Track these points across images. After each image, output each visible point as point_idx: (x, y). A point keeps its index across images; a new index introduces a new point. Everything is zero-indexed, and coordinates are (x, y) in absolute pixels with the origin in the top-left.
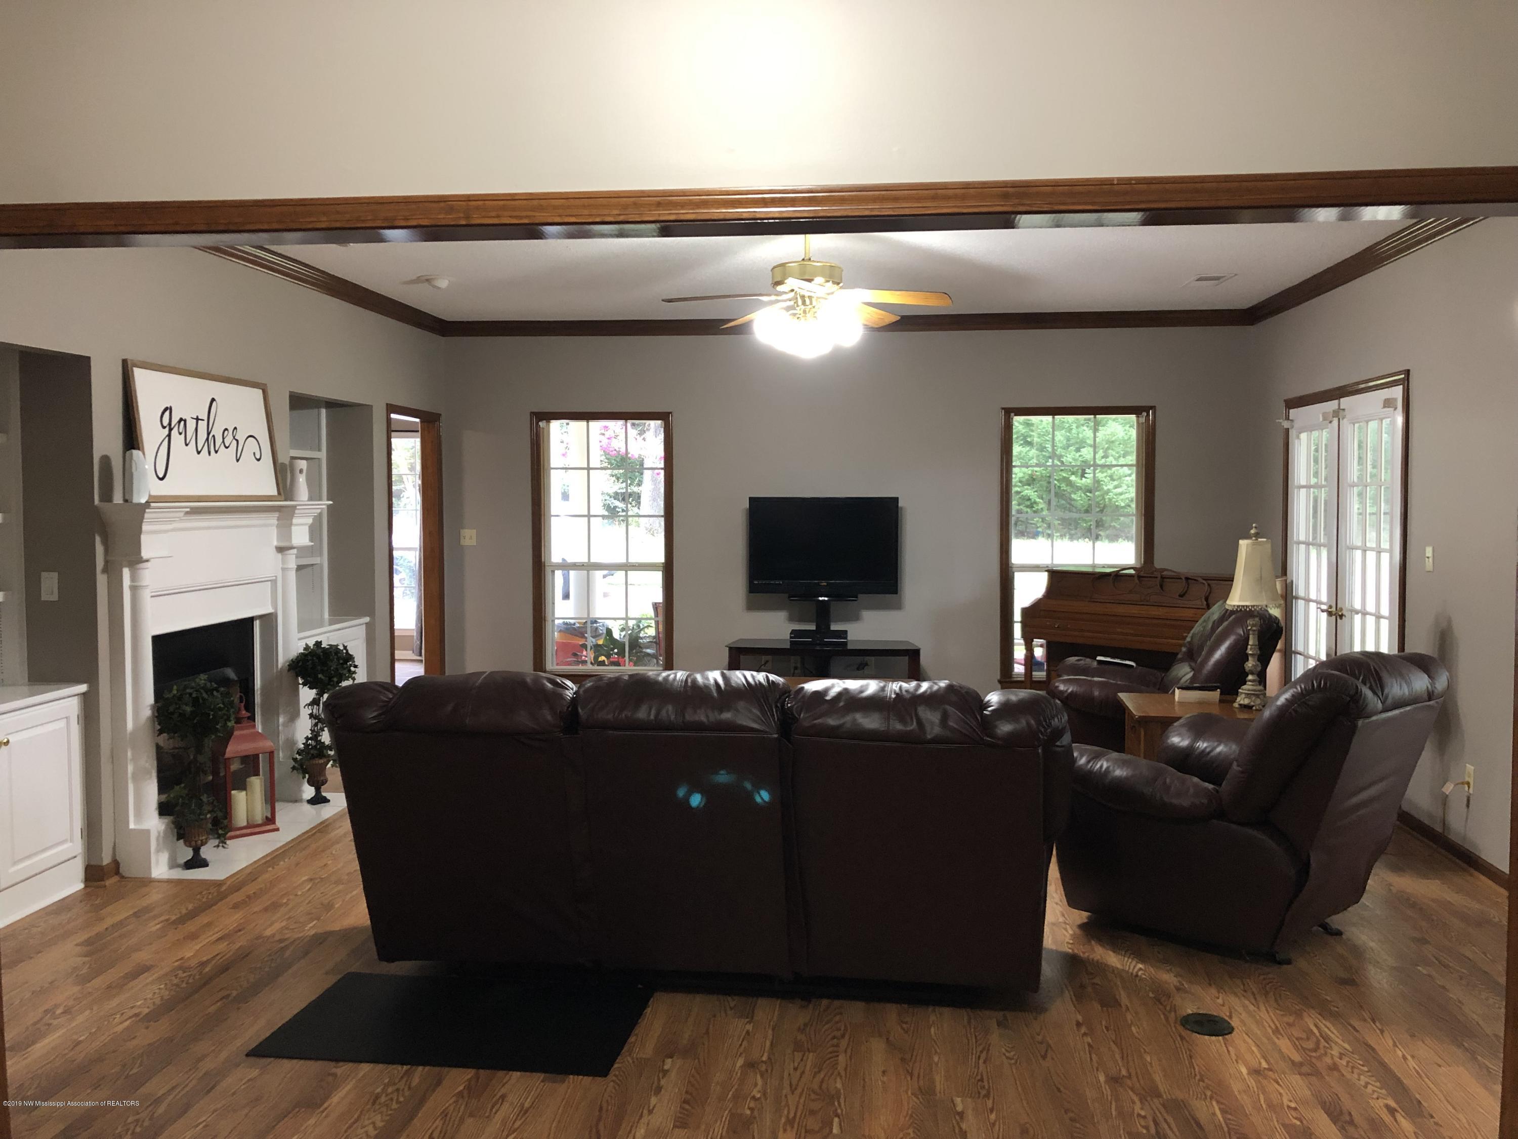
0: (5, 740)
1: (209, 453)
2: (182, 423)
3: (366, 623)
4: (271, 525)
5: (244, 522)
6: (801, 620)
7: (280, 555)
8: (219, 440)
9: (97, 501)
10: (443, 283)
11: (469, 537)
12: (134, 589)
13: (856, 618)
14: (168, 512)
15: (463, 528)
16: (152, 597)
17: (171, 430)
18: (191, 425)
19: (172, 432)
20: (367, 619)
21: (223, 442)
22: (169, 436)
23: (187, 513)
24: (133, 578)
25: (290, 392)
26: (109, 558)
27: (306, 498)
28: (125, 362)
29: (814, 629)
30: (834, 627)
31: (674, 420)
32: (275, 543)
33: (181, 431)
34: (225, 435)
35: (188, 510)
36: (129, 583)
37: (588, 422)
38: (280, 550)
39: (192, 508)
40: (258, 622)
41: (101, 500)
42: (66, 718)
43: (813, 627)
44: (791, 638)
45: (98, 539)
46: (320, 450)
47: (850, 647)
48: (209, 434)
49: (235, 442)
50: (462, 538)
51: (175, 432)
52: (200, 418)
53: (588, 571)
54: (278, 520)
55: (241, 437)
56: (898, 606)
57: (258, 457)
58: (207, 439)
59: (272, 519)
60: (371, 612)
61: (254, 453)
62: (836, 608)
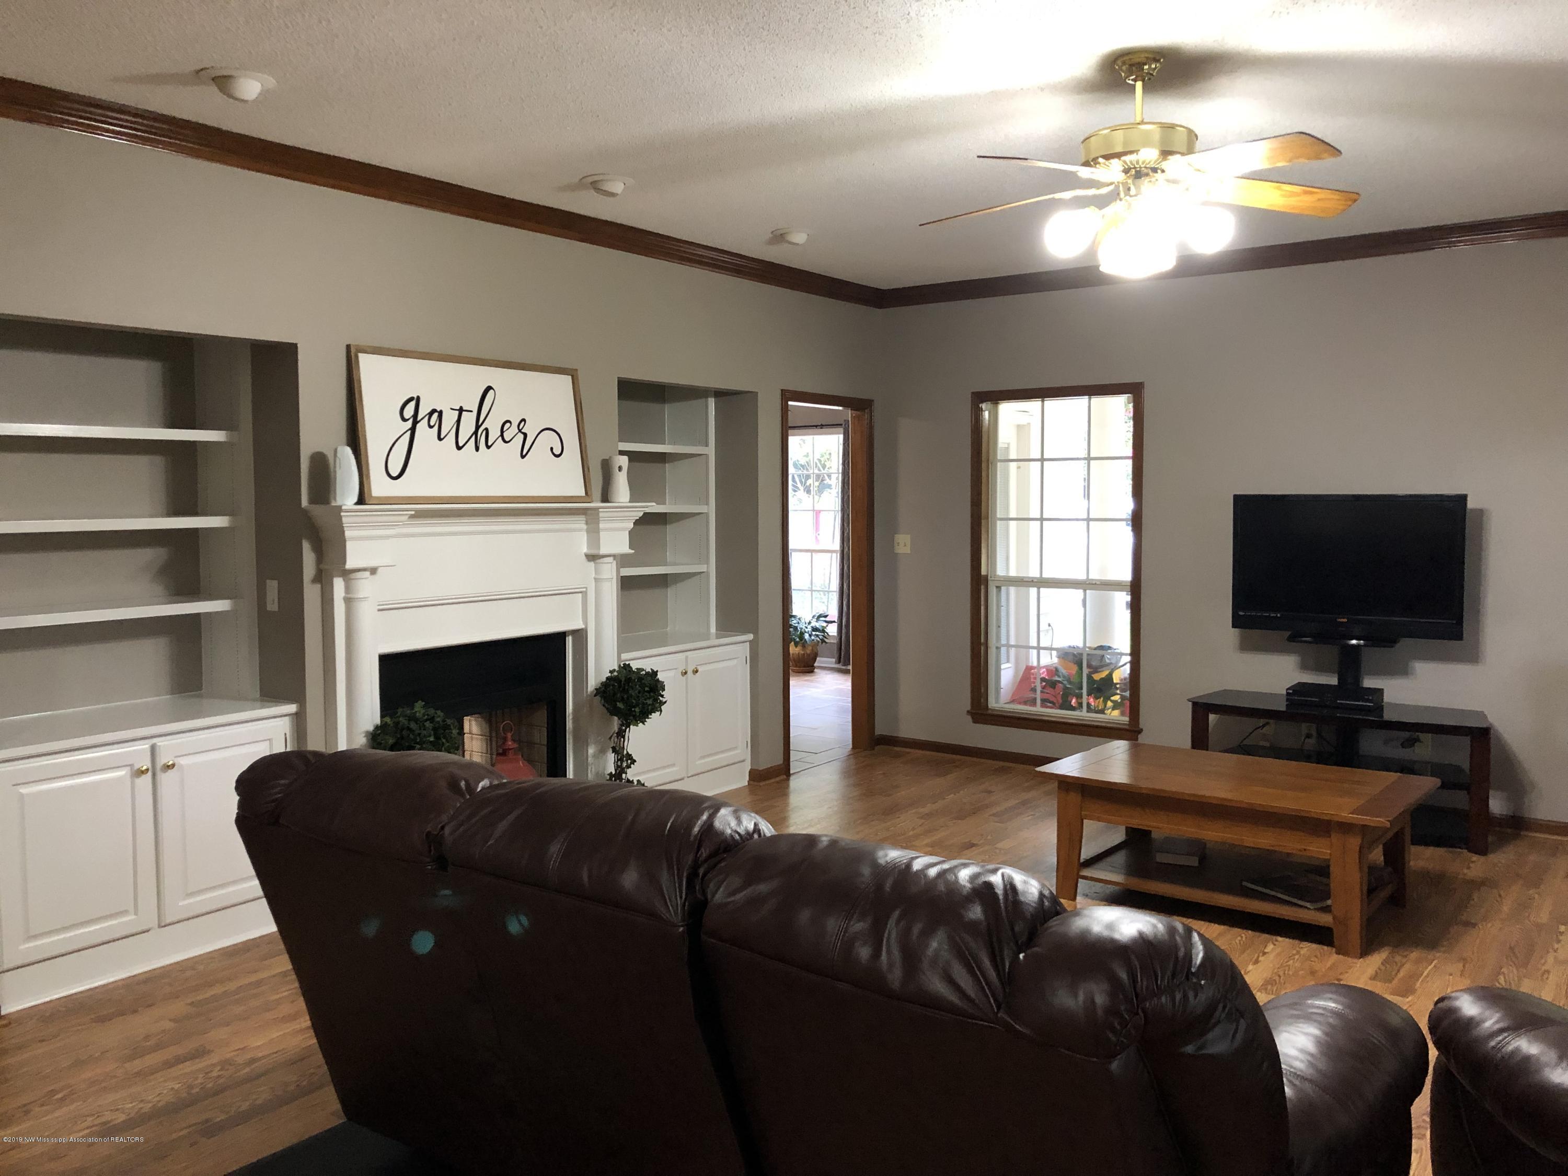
0: (171, 763)
1: (477, 449)
2: (435, 415)
3: (750, 641)
4: (580, 530)
5: (510, 527)
6: (1319, 668)
7: (592, 564)
8: (494, 434)
9: (305, 502)
10: (799, 238)
11: (903, 544)
12: (348, 601)
13: (1403, 671)
14: (382, 515)
15: (896, 534)
16: (379, 610)
17: (415, 423)
18: (449, 419)
19: (418, 425)
20: (750, 637)
21: (502, 435)
22: (413, 430)
23: (412, 517)
24: (348, 589)
25: (618, 378)
26: (322, 566)
27: (627, 498)
28: (348, 347)
29: (1336, 683)
30: (1369, 682)
31: (1147, 393)
32: (585, 550)
33: (432, 424)
34: (505, 428)
35: (413, 513)
36: (343, 595)
37: (1043, 401)
38: (592, 557)
39: (416, 511)
40: (570, 638)
41: (312, 501)
42: (269, 740)
43: (1333, 680)
44: (1288, 694)
45: (306, 546)
46: (707, 445)
47: (1388, 716)
48: (478, 427)
49: (521, 436)
50: (896, 544)
51: (422, 427)
52: (464, 409)
53: (1039, 588)
54: (587, 523)
55: (531, 430)
56: (1473, 656)
57: (557, 452)
58: (476, 433)
59: (579, 523)
60: (754, 629)
61: (552, 449)
62: (1371, 656)
